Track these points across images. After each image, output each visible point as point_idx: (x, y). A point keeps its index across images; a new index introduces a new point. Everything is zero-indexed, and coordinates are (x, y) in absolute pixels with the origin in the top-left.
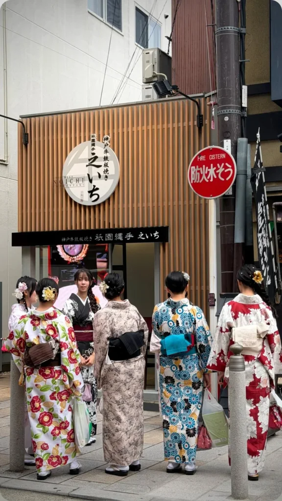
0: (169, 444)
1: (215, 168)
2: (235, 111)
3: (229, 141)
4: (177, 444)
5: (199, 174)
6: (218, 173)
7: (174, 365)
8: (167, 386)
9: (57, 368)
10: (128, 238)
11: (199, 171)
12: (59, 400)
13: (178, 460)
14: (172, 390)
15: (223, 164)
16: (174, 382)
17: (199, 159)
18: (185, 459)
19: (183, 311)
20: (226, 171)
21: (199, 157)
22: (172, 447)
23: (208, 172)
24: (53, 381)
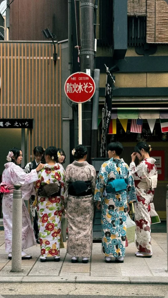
0: (110, 246)
1: (82, 85)
2: (91, 53)
3: (89, 70)
4: (115, 246)
5: (72, 88)
6: (84, 88)
7: (115, 198)
8: (109, 211)
9: (58, 197)
10: (7, 125)
11: (72, 86)
12: (59, 215)
13: (115, 256)
14: (112, 213)
15: (87, 83)
16: (114, 208)
17: (72, 79)
18: (120, 254)
19: (122, 166)
20: (89, 87)
21: (72, 78)
22: (112, 248)
23: (78, 87)
24: (56, 204)
